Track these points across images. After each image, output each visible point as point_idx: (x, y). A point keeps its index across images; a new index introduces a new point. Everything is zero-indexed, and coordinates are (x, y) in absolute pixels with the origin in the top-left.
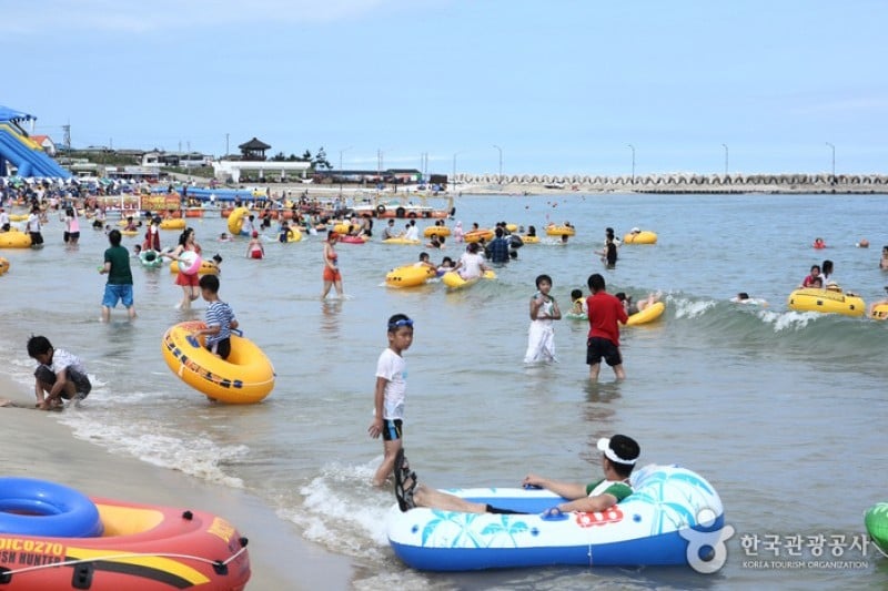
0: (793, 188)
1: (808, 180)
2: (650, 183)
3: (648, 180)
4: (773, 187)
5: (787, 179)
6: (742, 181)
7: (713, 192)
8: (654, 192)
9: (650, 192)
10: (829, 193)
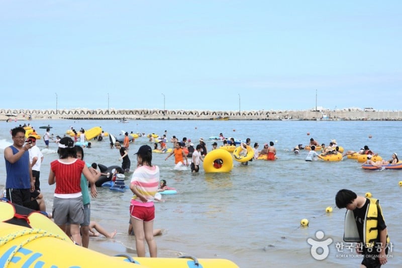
0: (145, 116)
1: (149, 113)
2: (64, 113)
3: (63, 112)
4: (137, 116)
5: (138, 112)
6: (115, 113)
7: (105, 119)
8: (72, 119)
9: (70, 118)
10: (166, 119)
